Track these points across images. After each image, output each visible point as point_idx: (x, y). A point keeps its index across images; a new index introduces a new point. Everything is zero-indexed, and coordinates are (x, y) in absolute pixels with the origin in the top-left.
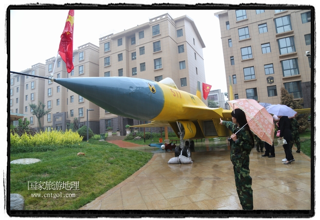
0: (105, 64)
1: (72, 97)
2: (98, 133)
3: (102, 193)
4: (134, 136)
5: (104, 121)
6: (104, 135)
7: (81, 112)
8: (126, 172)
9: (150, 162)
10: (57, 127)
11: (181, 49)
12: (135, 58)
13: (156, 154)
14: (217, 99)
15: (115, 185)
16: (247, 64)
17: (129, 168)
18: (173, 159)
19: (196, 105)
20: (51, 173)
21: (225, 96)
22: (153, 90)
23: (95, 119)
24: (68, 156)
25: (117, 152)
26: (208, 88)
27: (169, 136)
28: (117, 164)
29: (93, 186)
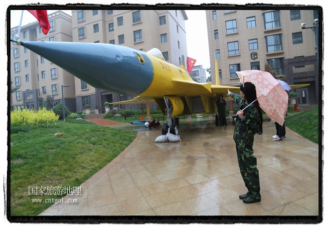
0: (79, 35)
1: (44, 73)
2: (75, 111)
3: (86, 178)
4: (113, 113)
5: (80, 99)
6: (81, 113)
7: (54, 89)
8: (111, 152)
9: (135, 140)
10: (28, 105)
11: (162, 21)
12: (113, 30)
13: (140, 132)
14: (198, 75)
15: (101, 168)
16: (231, 39)
17: (114, 148)
18: (161, 138)
19: (184, 79)
20: (25, 158)
21: (206, 71)
22: (142, 61)
23: (70, 96)
24: (43, 138)
25: (98, 131)
26: (192, 62)
27: (151, 113)
28: (100, 144)
29: (76, 170)
